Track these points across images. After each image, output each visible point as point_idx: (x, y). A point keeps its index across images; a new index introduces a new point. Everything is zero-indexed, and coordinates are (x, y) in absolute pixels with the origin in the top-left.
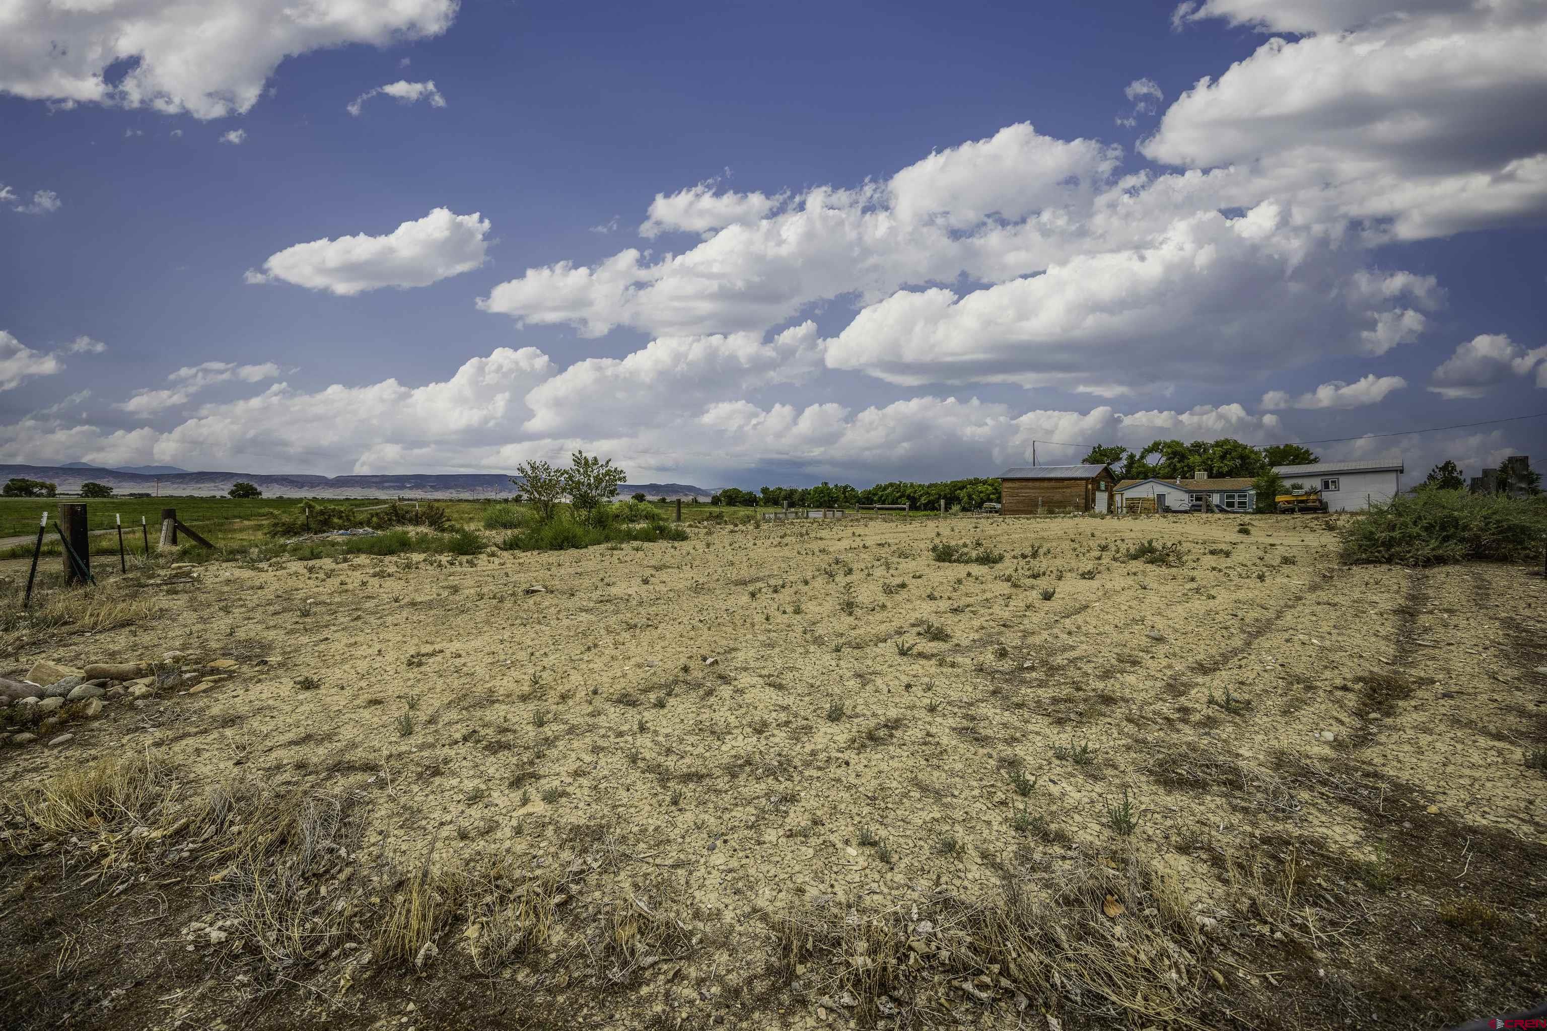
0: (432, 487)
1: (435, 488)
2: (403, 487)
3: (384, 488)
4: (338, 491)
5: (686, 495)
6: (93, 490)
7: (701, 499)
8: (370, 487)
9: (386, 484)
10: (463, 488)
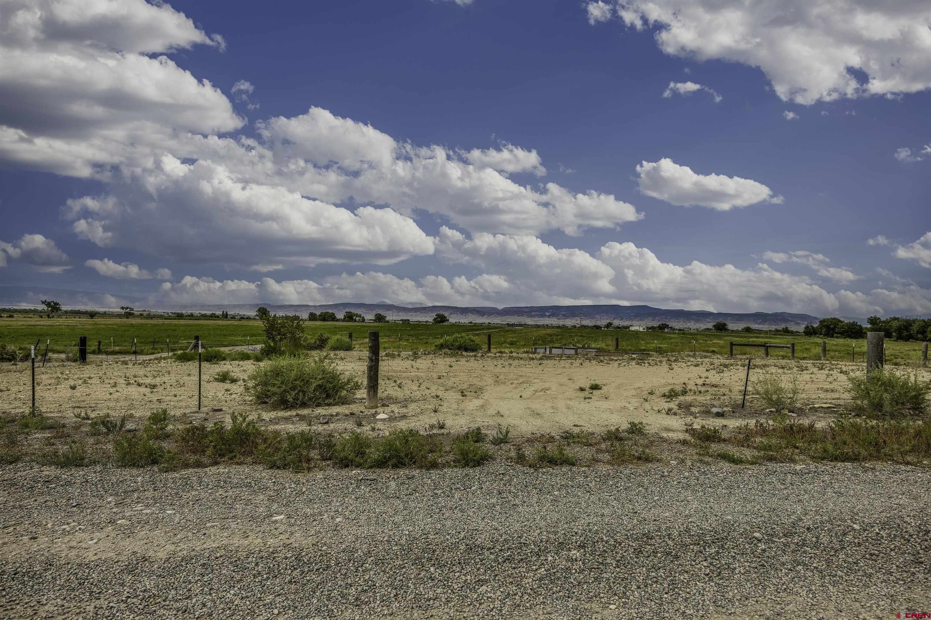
0: (563, 315)
1: (565, 317)
2: (543, 316)
3: (531, 316)
4: (504, 318)
5: (798, 324)
6: (380, 318)
7: (793, 328)
8: (522, 315)
9: (533, 313)
10: (586, 316)
